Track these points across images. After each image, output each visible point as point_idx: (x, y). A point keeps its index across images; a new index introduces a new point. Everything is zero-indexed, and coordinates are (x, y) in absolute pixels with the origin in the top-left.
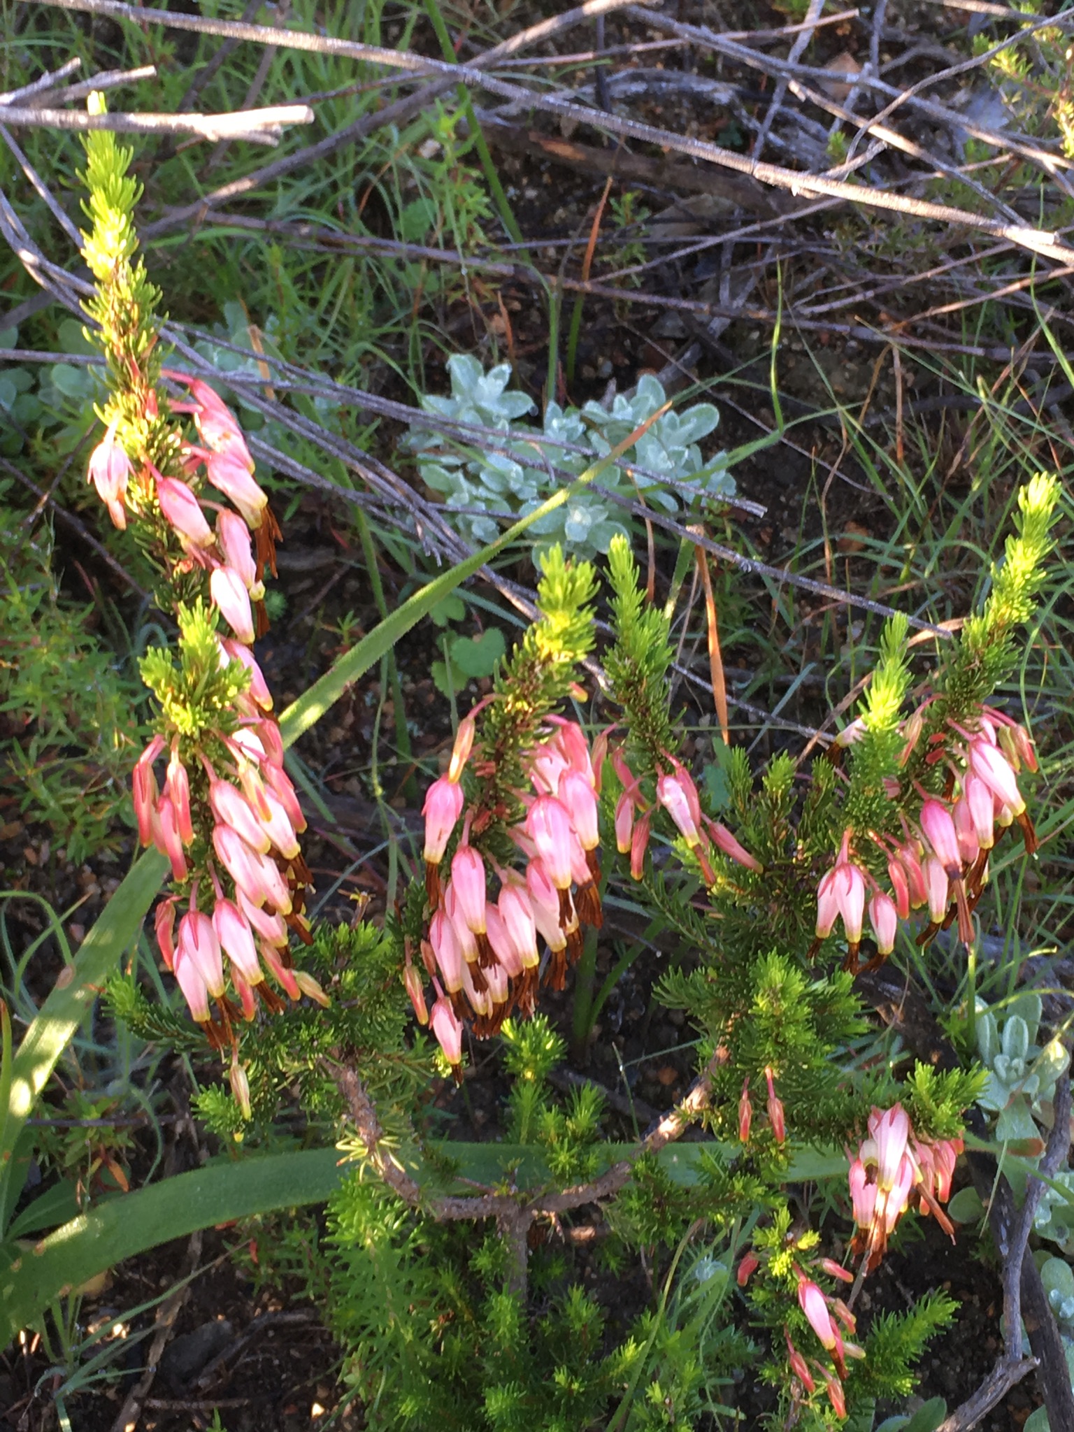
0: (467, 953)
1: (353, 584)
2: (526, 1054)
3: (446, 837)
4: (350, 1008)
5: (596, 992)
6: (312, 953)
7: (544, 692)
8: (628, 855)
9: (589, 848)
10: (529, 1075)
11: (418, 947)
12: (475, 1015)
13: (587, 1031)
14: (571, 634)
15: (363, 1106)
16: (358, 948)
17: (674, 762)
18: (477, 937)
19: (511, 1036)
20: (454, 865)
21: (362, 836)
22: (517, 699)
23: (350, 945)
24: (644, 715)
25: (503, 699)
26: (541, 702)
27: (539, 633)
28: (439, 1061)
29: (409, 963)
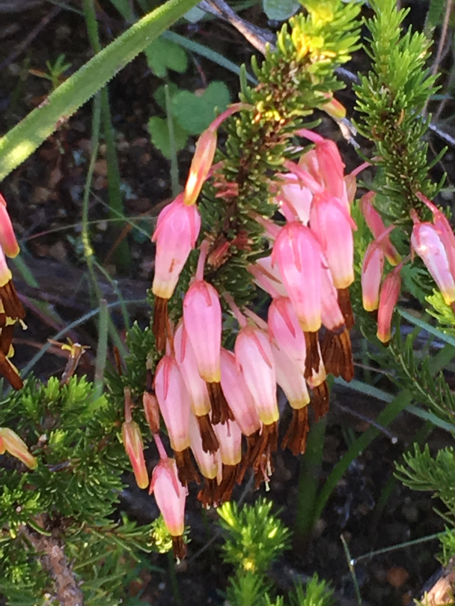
0: (197, 405)
1: (64, 30)
2: (247, 543)
3: (179, 268)
4: (60, 470)
5: (322, 483)
6: (16, 409)
7: (299, 100)
8: (374, 314)
9: (343, 286)
10: (249, 565)
11: (139, 401)
12: (202, 477)
13: (311, 524)
14: (334, 31)
15: (68, 586)
16: (69, 406)
17: (432, 208)
18: (210, 386)
19: (231, 522)
20: (187, 302)
21: (68, 303)
22: (267, 108)
23: (60, 402)
24: (399, 153)
25: (251, 109)
26: (297, 112)
27: (295, 30)
28: (158, 534)
29: (129, 419)
